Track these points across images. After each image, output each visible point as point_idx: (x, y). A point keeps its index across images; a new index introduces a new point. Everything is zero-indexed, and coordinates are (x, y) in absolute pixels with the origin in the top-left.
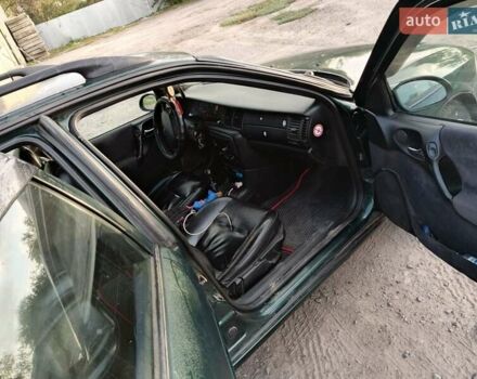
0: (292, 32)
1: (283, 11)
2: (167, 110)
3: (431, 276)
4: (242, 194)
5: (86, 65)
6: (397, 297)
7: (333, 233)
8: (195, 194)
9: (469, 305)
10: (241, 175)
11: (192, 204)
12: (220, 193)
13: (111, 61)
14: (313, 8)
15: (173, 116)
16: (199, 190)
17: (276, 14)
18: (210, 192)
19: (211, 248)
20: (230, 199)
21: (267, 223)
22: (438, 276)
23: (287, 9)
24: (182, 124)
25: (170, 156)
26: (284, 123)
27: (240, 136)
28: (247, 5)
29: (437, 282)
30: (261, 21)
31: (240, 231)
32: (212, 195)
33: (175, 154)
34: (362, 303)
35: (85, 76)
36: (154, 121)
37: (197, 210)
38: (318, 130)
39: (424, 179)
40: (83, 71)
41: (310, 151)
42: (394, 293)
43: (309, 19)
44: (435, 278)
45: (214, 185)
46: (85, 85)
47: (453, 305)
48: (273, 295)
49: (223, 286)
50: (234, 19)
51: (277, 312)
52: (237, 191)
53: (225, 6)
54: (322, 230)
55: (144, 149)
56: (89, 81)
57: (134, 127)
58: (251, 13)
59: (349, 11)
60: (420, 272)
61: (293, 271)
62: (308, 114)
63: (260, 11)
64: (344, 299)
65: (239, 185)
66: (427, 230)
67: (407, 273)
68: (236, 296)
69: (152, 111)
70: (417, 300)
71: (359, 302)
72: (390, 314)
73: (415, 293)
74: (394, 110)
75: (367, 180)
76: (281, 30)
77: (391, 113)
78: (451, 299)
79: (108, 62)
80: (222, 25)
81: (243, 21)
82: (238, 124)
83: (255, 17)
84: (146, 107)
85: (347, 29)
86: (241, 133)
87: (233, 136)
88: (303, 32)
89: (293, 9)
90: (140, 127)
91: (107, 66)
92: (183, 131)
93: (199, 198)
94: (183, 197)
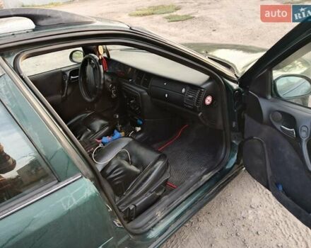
0: (177, 29)
1: (172, 14)
2: (92, 64)
3: (267, 215)
4: (140, 136)
5: (38, 13)
6: (243, 229)
7: (206, 177)
8: (104, 131)
9: (294, 242)
10: (141, 123)
11: (100, 138)
12: (123, 134)
13: (61, 14)
14: (192, 16)
15: (96, 69)
16: (107, 128)
17: (167, 15)
18: (116, 131)
19: (112, 176)
20: (131, 140)
21: (160, 164)
22: (272, 217)
23: (175, 13)
24: (102, 77)
25: (88, 100)
26: (183, 90)
27: (146, 94)
28: (148, 5)
29: (271, 221)
30: (157, 17)
31: (137, 166)
32: (117, 134)
33: (93, 99)
34: (218, 231)
35: (35, 22)
36: (80, 71)
37: (104, 144)
38: (208, 100)
39: (288, 151)
40: (34, 18)
41: (200, 114)
42: (241, 225)
43: (188, 22)
44: (270, 218)
45: (119, 126)
46: (34, 30)
47: (282, 240)
48: (158, 222)
49: (120, 211)
50: (138, 12)
51: (160, 236)
52: (136, 133)
53: (132, 3)
54: (198, 174)
55: (68, 91)
56: (38, 28)
57: (63, 73)
58: (151, 12)
59: (215, 22)
60: (259, 212)
61: (175, 204)
62: (204, 86)
63: (156, 11)
64: (204, 225)
65: (138, 129)
66: (281, 188)
67: (250, 211)
68: (129, 219)
69: (79, 63)
70: (257, 233)
71: (216, 230)
72: (238, 242)
73: (256, 228)
74: (272, 95)
75: (234, 142)
76: (169, 26)
77: (270, 97)
78: (281, 236)
79: (58, 15)
80: (130, 15)
81: (144, 15)
82: (146, 84)
83: (153, 14)
84: (74, 59)
85: (213, 33)
86: (147, 91)
87: (141, 93)
88: (184, 30)
89: (179, 14)
90: (68, 74)
91: (56, 18)
92: (102, 82)
93: (107, 134)
94: (94, 132)
